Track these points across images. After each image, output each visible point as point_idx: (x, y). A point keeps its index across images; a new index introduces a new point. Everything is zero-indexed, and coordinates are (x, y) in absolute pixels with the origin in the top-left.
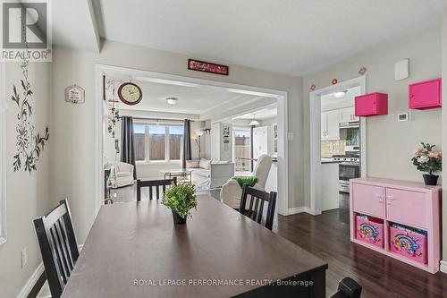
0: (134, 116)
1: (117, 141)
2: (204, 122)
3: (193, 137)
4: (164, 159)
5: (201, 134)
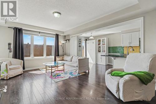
1: (9, 44)
2: (65, 36)
3: (60, 44)
4: (43, 56)
5: (64, 42)
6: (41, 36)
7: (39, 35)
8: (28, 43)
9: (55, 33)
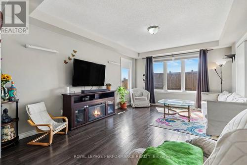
0: (153, 56)
6: (175, 59)
7: (173, 59)
8: (170, 72)
9: (199, 50)
